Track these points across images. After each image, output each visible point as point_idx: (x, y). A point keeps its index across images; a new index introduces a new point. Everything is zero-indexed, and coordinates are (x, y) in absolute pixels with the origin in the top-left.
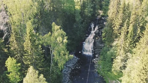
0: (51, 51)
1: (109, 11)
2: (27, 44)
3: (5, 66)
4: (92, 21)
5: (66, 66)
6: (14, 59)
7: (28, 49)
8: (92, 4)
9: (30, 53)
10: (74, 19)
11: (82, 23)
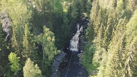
0: (43, 47)
1: (91, 14)
2: (25, 42)
3: (8, 59)
4: (78, 22)
5: (56, 60)
6: (15, 54)
7: (26, 46)
8: (77, 9)
9: (27, 49)
10: (63, 21)
11: (69, 24)
